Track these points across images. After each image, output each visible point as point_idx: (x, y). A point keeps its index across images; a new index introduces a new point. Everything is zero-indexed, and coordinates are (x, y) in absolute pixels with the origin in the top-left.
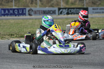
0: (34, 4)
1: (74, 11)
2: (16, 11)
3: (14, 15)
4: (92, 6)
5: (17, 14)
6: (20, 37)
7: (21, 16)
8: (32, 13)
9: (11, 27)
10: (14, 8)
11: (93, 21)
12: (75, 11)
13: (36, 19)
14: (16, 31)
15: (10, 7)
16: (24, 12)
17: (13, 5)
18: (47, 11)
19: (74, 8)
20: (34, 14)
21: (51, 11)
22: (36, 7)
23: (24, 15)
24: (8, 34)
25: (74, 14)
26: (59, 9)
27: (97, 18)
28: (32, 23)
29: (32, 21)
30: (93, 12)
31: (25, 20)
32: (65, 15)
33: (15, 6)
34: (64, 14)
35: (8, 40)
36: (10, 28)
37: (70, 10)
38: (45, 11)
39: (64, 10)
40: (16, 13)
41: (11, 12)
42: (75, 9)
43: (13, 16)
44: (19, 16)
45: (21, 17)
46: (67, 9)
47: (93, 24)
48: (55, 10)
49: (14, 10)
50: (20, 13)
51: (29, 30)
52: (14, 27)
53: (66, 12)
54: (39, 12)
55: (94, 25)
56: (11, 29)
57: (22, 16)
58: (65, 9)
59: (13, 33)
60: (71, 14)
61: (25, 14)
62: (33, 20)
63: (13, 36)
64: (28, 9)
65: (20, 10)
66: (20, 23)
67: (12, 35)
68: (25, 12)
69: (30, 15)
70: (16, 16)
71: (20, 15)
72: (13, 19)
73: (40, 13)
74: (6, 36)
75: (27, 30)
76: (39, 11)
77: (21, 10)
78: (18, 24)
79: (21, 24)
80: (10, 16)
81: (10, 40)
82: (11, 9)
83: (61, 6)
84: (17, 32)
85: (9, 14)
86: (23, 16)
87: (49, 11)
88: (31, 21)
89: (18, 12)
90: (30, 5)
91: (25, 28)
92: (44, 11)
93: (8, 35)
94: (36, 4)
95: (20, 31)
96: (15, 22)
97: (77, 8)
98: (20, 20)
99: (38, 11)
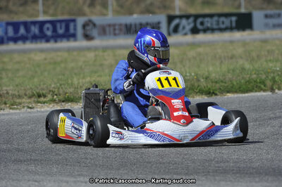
0: (98, 8)
1: (212, 24)
2: (48, 29)
3: (43, 40)
4: (262, 9)
5: (52, 37)
6: (63, 101)
7: (61, 41)
8: (94, 33)
9: (36, 72)
10: (42, 18)
11: (268, 51)
12: (214, 23)
13: (105, 49)
14: (50, 85)
15: (32, 16)
16: (72, 31)
17: (38, 11)
18: (135, 25)
19: (211, 16)
20: (100, 34)
21: (147, 24)
22: (105, 15)
23: (72, 39)
24: (29, 92)
25: (212, 30)
26: (171, 19)
27: (277, 42)
28: (95, 61)
29: (96, 56)
30: (267, 26)
31: (75, 53)
32: (186, 34)
33: (45, 13)
34: (184, 32)
35: (29, 110)
36: (33, 77)
37: (200, 20)
38: (131, 25)
39: (184, 22)
40: (49, 33)
41: (35, 30)
42: (216, 18)
43: (41, 42)
44: (56, 41)
45: (64, 44)
46: (191, 19)
47: (269, 58)
48: (159, 23)
49: (42, 24)
50: (61, 31)
51: (88, 79)
52: (46, 74)
53: (188, 27)
54: (115, 29)
55: (270, 60)
56: (36, 80)
57: (65, 40)
58: (188, 17)
59: (43, 89)
60: (205, 31)
61: (74, 36)
62: (97, 53)
63: (42, 99)
64: (81, 21)
65: (58, 25)
66: (62, 62)
67: (39, 96)
68: (75, 29)
69: (88, 37)
70: (48, 41)
71: (59, 39)
72: (42, 51)
73: (117, 32)
74: (24, 100)
75: (81, 81)
76: (114, 25)
77: (63, 25)
78: (55, 63)
79: (63, 65)
80: (32, 42)
81: (35, 110)
82: (34, 23)
83: (174, 9)
84: (54, 88)
85: (29, 35)
86: (68, 40)
87: (141, 24)
88: (91, 55)
89: (55, 30)
90: (86, 9)
91: (75, 74)
92: (126, 25)
93: (30, 97)
94: (105, 5)
95: (61, 85)
96: (45, 59)
97: (220, 15)
98: (59, 54)
99: (110, 25)
